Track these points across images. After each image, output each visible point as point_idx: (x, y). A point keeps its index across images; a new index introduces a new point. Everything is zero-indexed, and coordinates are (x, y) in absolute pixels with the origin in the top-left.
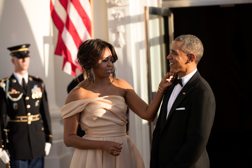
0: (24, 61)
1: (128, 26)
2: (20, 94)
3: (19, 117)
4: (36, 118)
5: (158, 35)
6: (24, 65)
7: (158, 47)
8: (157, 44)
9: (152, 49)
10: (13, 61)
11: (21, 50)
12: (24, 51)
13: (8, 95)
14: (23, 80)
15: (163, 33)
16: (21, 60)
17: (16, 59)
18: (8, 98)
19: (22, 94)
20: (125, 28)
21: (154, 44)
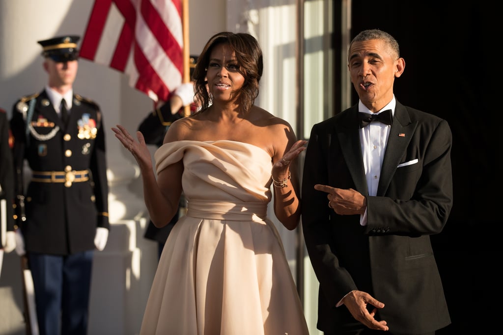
0: (65, 68)
1: (264, 11)
2: (54, 128)
3: (48, 174)
4: (82, 176)
5: (321, 32)
6: (66, 76)
7: (320, 55)
8: (317, 50)
9: (308, 58)
10: (46, 66)
11: (62, 46)
12: (67, 49)
13: (30, 128)
14: (63, 102)
15: (330, 29)
16: (60, 66)
17: (51, 62)
18: (31, 134)
19: (57, 129)
20: (259, 15)
21: (312, 51)
